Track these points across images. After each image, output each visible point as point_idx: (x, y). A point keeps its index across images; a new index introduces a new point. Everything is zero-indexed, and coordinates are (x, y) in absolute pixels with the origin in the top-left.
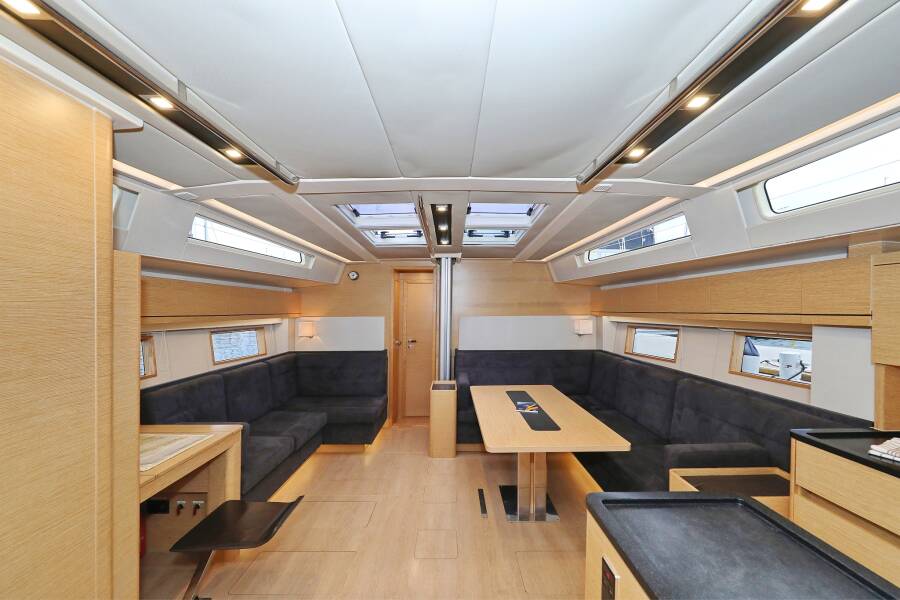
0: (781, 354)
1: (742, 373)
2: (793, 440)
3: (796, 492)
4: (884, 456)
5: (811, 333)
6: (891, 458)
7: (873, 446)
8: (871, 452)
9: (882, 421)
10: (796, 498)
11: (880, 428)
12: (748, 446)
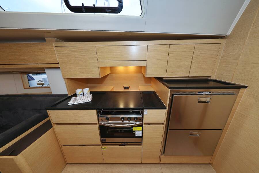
0: (43, 78)
1: (30, 88)
2: (47, 111)
3: (54, 125)
4: (72, 104)
5: (45, 71)
6: (73, 104)
7: (69, 103)
8: (69, 104)
9: (69, 93)
10: (55, 127)
11: (70, 95)
12: (38, 115)
